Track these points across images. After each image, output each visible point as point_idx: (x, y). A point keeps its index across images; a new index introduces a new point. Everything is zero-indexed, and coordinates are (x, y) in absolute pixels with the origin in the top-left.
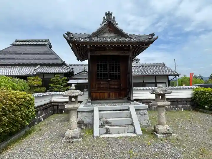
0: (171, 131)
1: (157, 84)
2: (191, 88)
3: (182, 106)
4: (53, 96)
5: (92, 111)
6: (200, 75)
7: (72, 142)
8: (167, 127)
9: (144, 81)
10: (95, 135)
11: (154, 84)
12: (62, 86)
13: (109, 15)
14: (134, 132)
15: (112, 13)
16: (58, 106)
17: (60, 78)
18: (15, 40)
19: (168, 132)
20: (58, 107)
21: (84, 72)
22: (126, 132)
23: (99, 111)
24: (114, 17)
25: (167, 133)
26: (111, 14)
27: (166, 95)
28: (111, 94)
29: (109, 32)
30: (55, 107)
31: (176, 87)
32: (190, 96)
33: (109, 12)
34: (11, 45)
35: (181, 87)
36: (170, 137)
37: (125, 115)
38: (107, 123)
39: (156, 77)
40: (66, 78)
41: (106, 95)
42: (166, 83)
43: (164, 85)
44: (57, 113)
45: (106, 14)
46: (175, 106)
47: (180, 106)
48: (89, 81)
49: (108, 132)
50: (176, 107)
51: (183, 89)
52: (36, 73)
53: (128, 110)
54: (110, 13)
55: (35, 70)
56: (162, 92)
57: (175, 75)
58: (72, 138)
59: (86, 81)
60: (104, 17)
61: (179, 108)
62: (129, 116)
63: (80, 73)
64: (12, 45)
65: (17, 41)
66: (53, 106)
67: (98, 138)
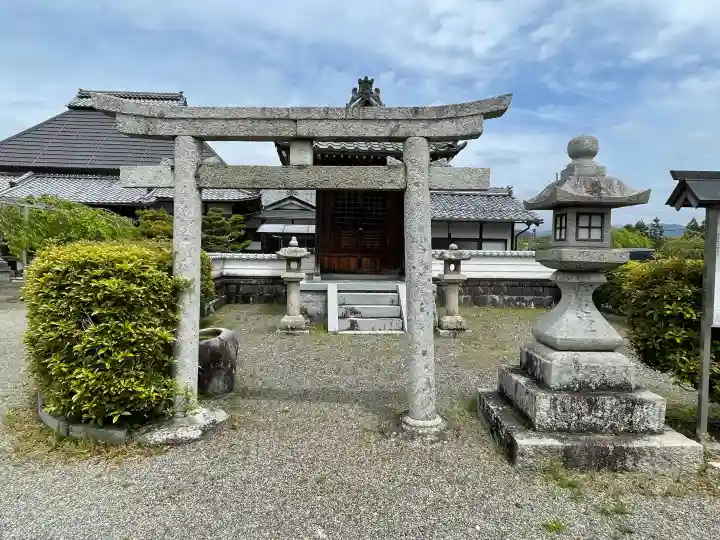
0: (464, 325)
1: (484, 244)
3: (531, 297)
4: (226, 262)
5: (325, 292)
6: (656, 221)
7: (294, 335)
8: (459, 318)
9: (450, 235)
10: (330, 329)
11: (475, 244)
12: (231, 238)
13: (366, 83)
14: (402, 329)
15: (373, 80)
16: (238, 285)
17: (223, 215)
18: (77, 93)
19: (459, 327)
20: (238, 289)
21: (289, 202)
22: (387, 328)
23: (339, 291)
24: (377, 90)
25: (457, 330)
26: (371, 83)
27: (462, 262)
28: (364, 260)
30: (233, 288)
31: (521, 253)
33: (366, 78)
34: (67, 109)
36: (463, 335)
37: (388, 300)
38: (355, 312)
39: (482, 225)
40: (241, 217)
41: (353, 262)
42: (505, 241)
44: (237, 302)
45: (360, 82)
46: (515, 298)
47: (528, 298)
48: (317, 229)
49: (353, 326)
50: (518, 300)
52: (153, 200)
53: (395, 292)
54: (369, 79)
56: (453, 257)
57: (530, 223)
58: (292, 329)
59: (312, 229)
60: (355, 90)
61: (525, 301)
62: (396, 303)
63: (280, 202)
64: (70, 107)
65: (83, 95)
66: (227, 285)
67: (335, 333)
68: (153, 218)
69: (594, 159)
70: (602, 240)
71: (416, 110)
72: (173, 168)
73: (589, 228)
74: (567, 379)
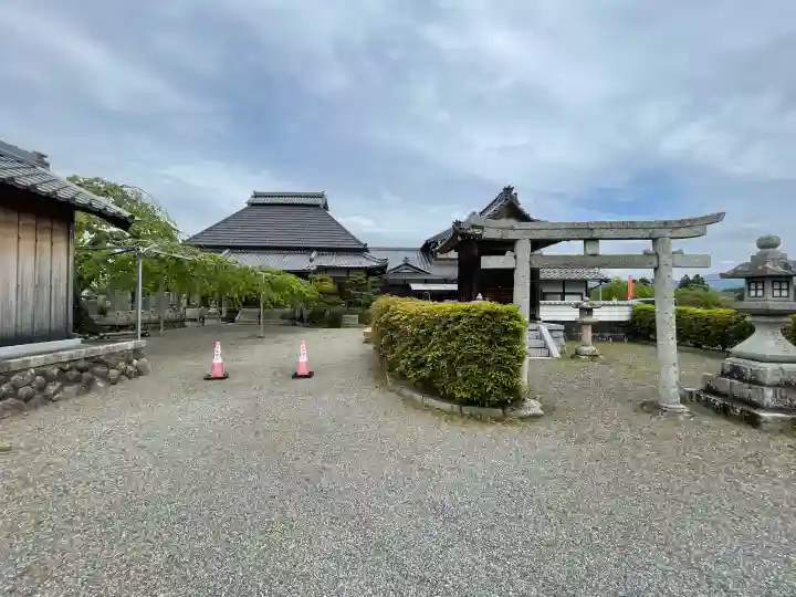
1: (566, 296)
2: (628, 305)
8: (593, 348)
11: (560, 296)
13: (508, 190)
14: (549, 356)
18: (251, 194)
21: (405, 267)
24: (516, 193)
26: (512, 189)
29: (509, 217)
32: (624, 319)
34: (247, 205)
35: (611, 303)
39: (564, 283)
42: (581, 294)
43: (579, 297)
47: (607, 335)
50: (601, 336)
51: (614, 305)
52: (317, 267)
55: (311, 260)
57: (601, 281)
61: (605, 337)
62: (539, 338)
64: (249, 204)
68: (321, 280)
69: (778, 249)
70: (788, 296)
71: (665, 223)
72: (515, 257)
73: (780, 289)
74: (777, 379)
